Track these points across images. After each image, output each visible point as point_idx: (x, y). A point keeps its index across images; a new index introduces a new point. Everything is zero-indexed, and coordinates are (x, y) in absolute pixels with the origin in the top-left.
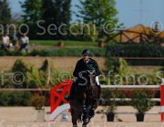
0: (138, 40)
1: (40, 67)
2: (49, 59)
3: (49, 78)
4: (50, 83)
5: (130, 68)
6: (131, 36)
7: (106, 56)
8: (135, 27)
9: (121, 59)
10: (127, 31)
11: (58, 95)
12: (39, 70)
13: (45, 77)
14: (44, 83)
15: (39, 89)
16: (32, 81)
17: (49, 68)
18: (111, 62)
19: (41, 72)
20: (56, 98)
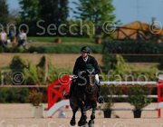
0: (134, 37)
1: (38, 63)
2: (47, 56)
3: (46, 75)
4: (48, 80)
5: (127, 65)
6: (128, 32)
7: (103, 53)
8: (133, 23)
9: (118, 56)
10: (125, 28)
11: (56, 92)
12: (37, 66)
13: (43, 74)
14: (41, 79)
15: (37, 86)
16: (29, 78)
17: (46, 65)
18: (108, 58)
19: (39, 68)
20: (54, 95)
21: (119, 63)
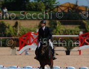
0: (66, 11)
1: (13, 25)
2: (18, 21)
3: (18, 32)
4: (19, 34)
5: (62, 26)
6: (63, 8)
8: (65, 4)
9: (57, 21)
10: (61, 6)
11: (23, 41)
12: (13, 27)
13: (16, 31)
14: (15, 34)
15: (13, 38)
16: (9, 33)
17: (18, 26)
18: (52, 23)
19: (14, 28)
20: (22, 42)
21: (58, 25)
